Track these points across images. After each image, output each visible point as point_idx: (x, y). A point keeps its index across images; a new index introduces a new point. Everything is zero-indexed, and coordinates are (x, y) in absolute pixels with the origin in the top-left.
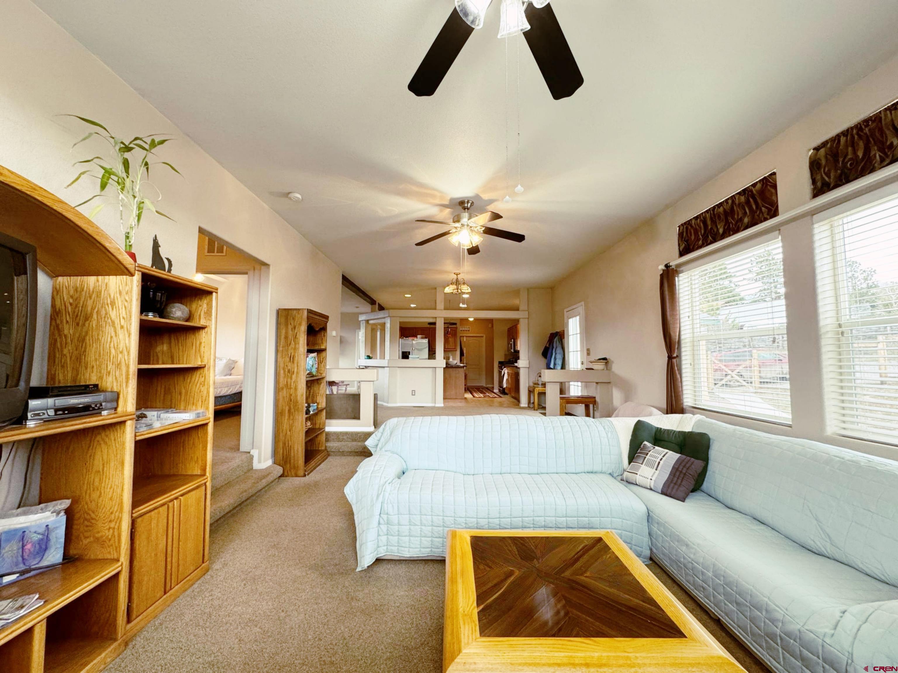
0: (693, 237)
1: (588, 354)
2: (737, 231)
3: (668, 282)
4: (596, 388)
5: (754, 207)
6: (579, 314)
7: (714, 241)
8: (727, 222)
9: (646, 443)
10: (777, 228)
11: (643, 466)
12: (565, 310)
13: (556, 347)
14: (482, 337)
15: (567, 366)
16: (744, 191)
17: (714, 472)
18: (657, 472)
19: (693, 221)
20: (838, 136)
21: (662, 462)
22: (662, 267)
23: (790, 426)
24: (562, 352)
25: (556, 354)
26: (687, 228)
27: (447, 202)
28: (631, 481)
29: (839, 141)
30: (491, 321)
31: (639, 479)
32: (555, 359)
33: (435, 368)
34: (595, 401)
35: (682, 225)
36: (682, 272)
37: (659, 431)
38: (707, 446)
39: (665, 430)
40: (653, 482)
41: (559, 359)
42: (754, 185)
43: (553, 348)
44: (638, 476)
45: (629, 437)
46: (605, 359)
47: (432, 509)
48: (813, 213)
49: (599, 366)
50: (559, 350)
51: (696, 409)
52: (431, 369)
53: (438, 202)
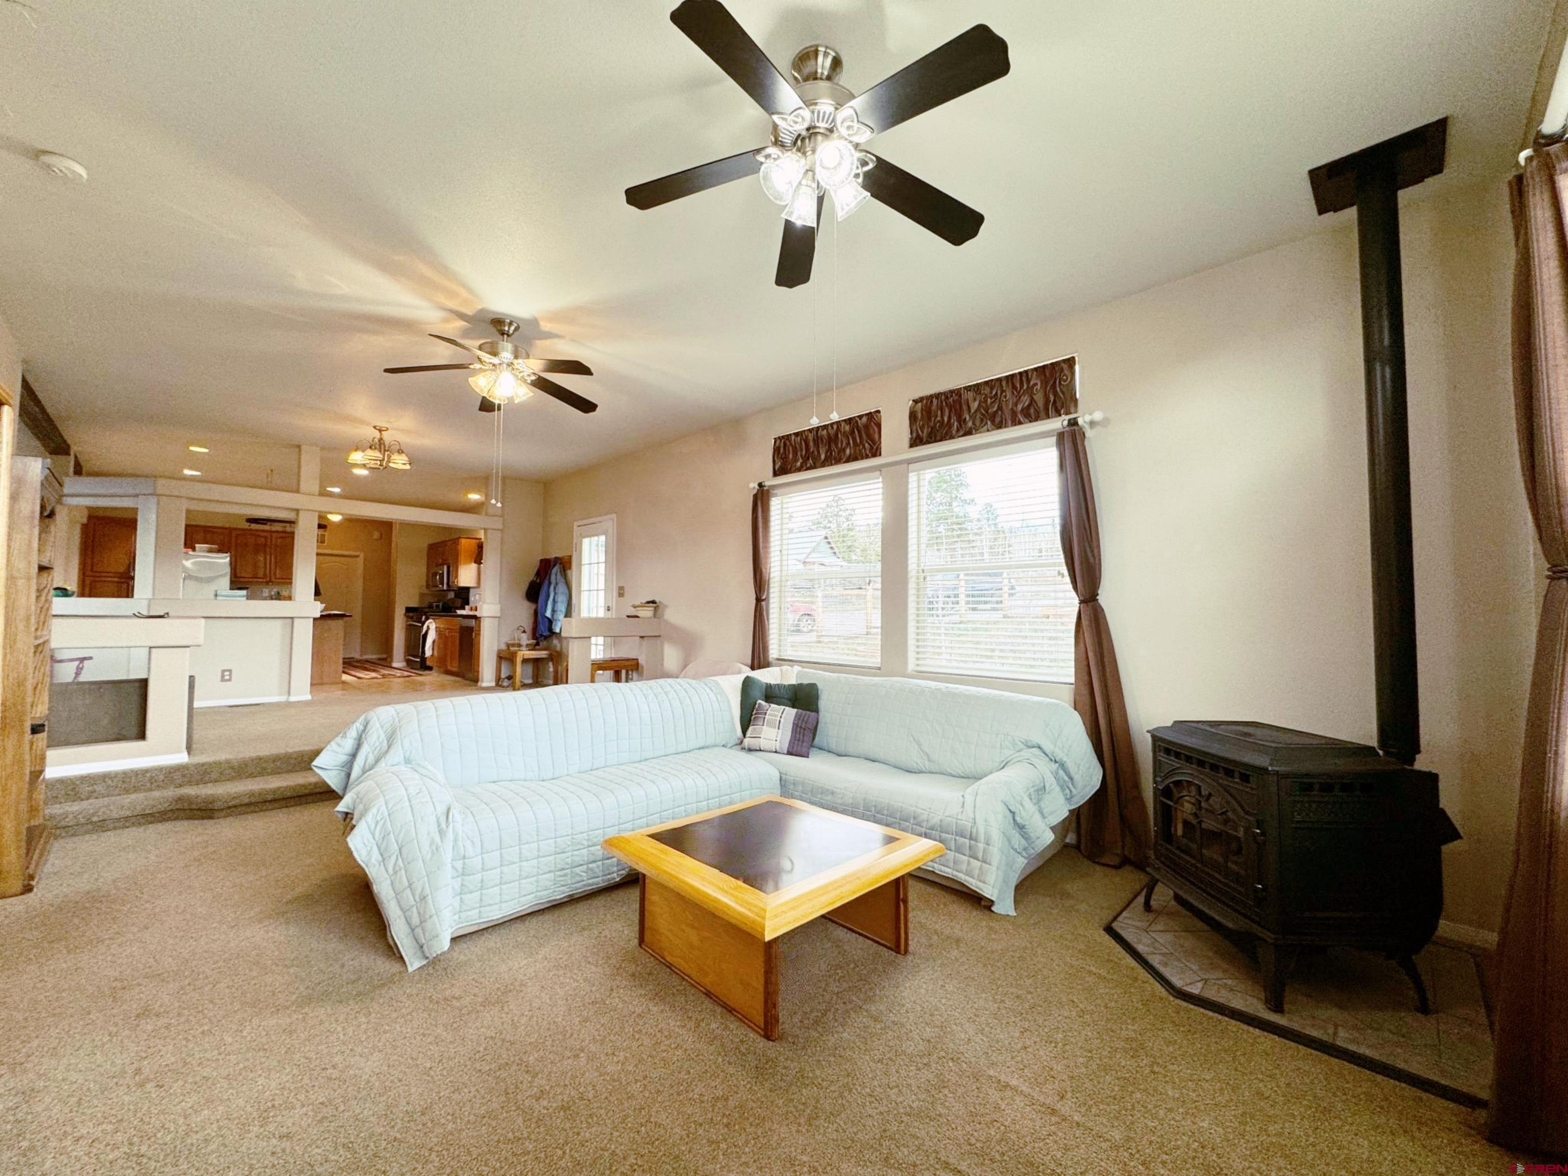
0: (791, 456)
1: (621, 594)
2: (838, 461)
3: (762, 503)
4: (641, 645)
5: (858, 440)
6: (605, 533)
7: (813, 467)
8: (829, 450)
9: (760, 701)
10: (879, 468)
11: (765, 727)
12: (576, 524)
13: (557, 584)
14: (358, 556)
15: (574, 614)
16: (850, 419)
17: (826, 723)
18: (780, 731)
19: (793, 437)
20: (931, 396)
21: (782, 720)
22: (754, 485)
23: (879, 669)
24: (567, 591)
25: (555, 594)
26: (785, 444)
27: (469, 312)
28: (754, 748)
29: (932, 402)
30: (386, 527)
31: (763, 743)
32: (554, 602)
33: (292, 618)
34: (638, 664)
35: (779, 438)
36: (776, 495)
37: (769, 687)
38: (817, 697)
39: (775, 685)
40: (778, 742)
41: (562, 602)
42: (860, 417)
43: (550, 583)
44: (761, 740)
45: (739, 699)
46: (653, 602)
47: (538, 831)
48: (910, 462)
49: (647, 612)
50: (562, 588)
51: (781, 661)
52: (280, 622)
53: (453, 304)
